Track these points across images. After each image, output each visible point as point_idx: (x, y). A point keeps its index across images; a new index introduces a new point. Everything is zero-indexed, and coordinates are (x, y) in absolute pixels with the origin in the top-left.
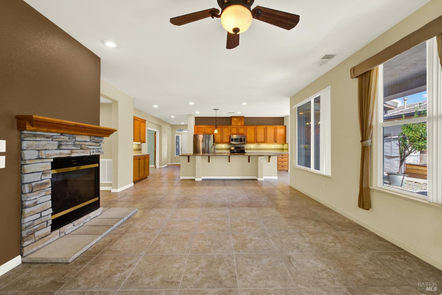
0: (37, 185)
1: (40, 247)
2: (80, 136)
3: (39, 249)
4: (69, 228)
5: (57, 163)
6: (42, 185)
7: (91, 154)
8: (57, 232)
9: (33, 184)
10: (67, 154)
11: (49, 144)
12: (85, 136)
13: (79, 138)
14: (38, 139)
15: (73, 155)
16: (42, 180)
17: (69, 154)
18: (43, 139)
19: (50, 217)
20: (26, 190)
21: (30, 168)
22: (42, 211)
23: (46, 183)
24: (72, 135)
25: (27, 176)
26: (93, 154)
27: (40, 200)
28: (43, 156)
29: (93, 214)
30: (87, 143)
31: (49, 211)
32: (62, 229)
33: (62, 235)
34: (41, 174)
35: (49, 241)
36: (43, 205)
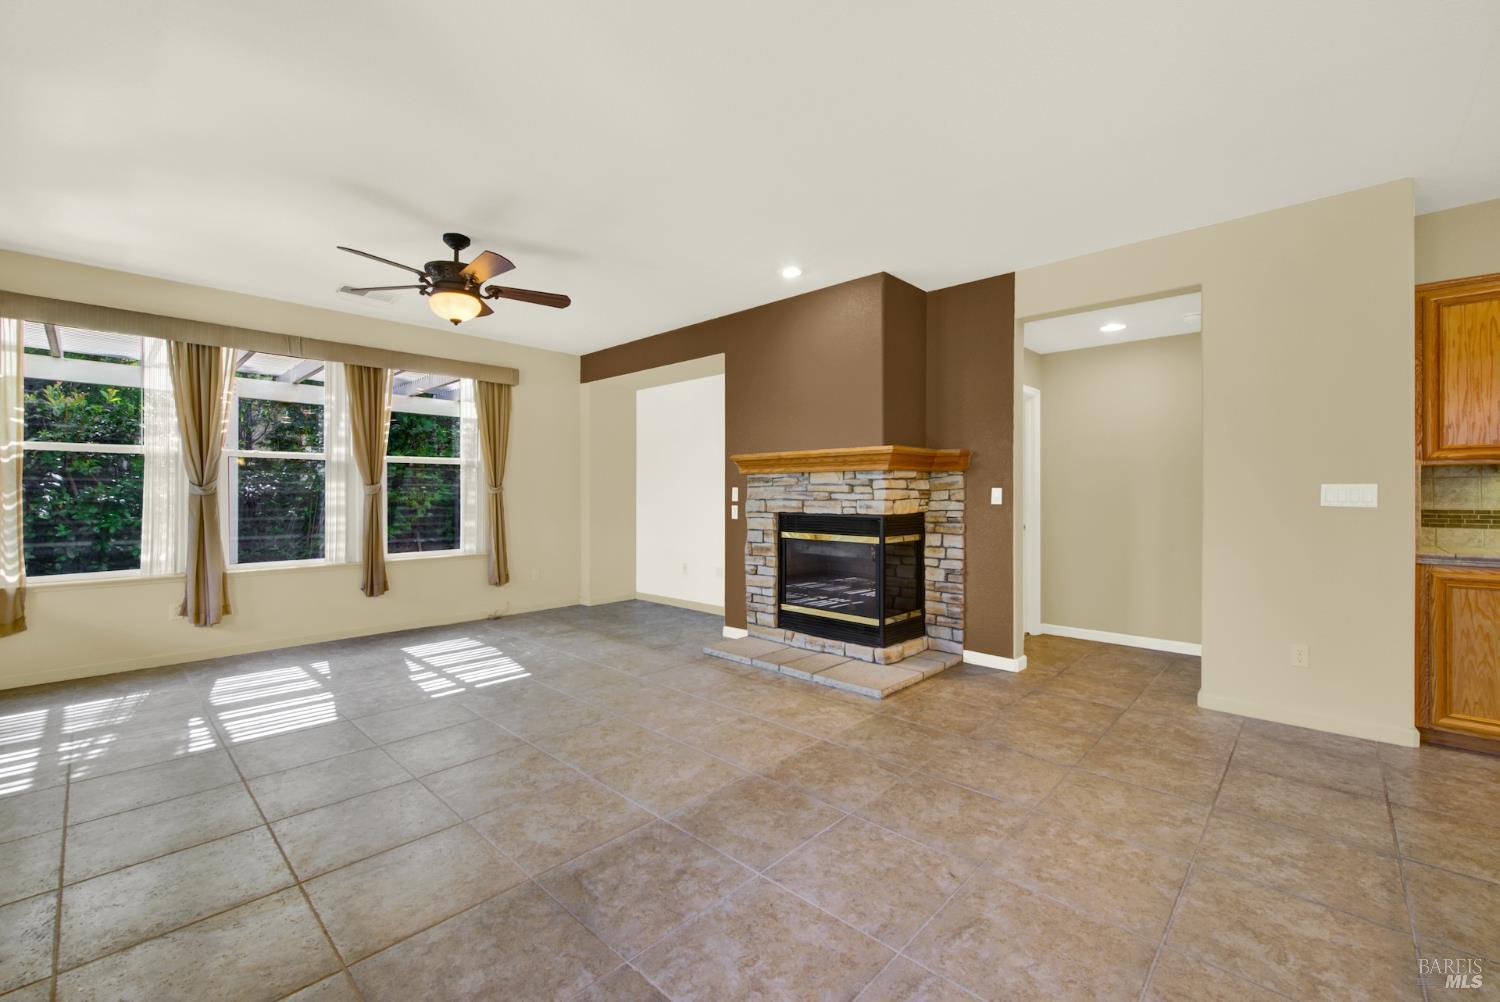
0: (757, 548)
1: (761, 635)
2: (819, 475)
3: (758, 638)
4: (801, 639)
5: (786, 521)
6: (762, 549)
7: (845, 512)
8: (782, 631)
9: (754, 545)
10: (794, 508)
11: (766, 490)
12: (827, 474)
13: (816, 479)
14: (756, 484)
15: (808, 511)
16: (763, 542)
17: (799, 508)
18: (762, 484)
19: (773, 601)
20: (747, 551)
21: (751, 523)
22: (762, 587)
23: (768, 549)
24: (803, 474)
25: (749, 533)
26: (852, 511)
27: (761, 570)
28: (763, 509)
29: (853, 649)
30: (830, 488)
31: (771, 592)
32: (789, 633)
33: (787, 642)
34: (761, 533)
35: (771, 638)
36: (763, 579)
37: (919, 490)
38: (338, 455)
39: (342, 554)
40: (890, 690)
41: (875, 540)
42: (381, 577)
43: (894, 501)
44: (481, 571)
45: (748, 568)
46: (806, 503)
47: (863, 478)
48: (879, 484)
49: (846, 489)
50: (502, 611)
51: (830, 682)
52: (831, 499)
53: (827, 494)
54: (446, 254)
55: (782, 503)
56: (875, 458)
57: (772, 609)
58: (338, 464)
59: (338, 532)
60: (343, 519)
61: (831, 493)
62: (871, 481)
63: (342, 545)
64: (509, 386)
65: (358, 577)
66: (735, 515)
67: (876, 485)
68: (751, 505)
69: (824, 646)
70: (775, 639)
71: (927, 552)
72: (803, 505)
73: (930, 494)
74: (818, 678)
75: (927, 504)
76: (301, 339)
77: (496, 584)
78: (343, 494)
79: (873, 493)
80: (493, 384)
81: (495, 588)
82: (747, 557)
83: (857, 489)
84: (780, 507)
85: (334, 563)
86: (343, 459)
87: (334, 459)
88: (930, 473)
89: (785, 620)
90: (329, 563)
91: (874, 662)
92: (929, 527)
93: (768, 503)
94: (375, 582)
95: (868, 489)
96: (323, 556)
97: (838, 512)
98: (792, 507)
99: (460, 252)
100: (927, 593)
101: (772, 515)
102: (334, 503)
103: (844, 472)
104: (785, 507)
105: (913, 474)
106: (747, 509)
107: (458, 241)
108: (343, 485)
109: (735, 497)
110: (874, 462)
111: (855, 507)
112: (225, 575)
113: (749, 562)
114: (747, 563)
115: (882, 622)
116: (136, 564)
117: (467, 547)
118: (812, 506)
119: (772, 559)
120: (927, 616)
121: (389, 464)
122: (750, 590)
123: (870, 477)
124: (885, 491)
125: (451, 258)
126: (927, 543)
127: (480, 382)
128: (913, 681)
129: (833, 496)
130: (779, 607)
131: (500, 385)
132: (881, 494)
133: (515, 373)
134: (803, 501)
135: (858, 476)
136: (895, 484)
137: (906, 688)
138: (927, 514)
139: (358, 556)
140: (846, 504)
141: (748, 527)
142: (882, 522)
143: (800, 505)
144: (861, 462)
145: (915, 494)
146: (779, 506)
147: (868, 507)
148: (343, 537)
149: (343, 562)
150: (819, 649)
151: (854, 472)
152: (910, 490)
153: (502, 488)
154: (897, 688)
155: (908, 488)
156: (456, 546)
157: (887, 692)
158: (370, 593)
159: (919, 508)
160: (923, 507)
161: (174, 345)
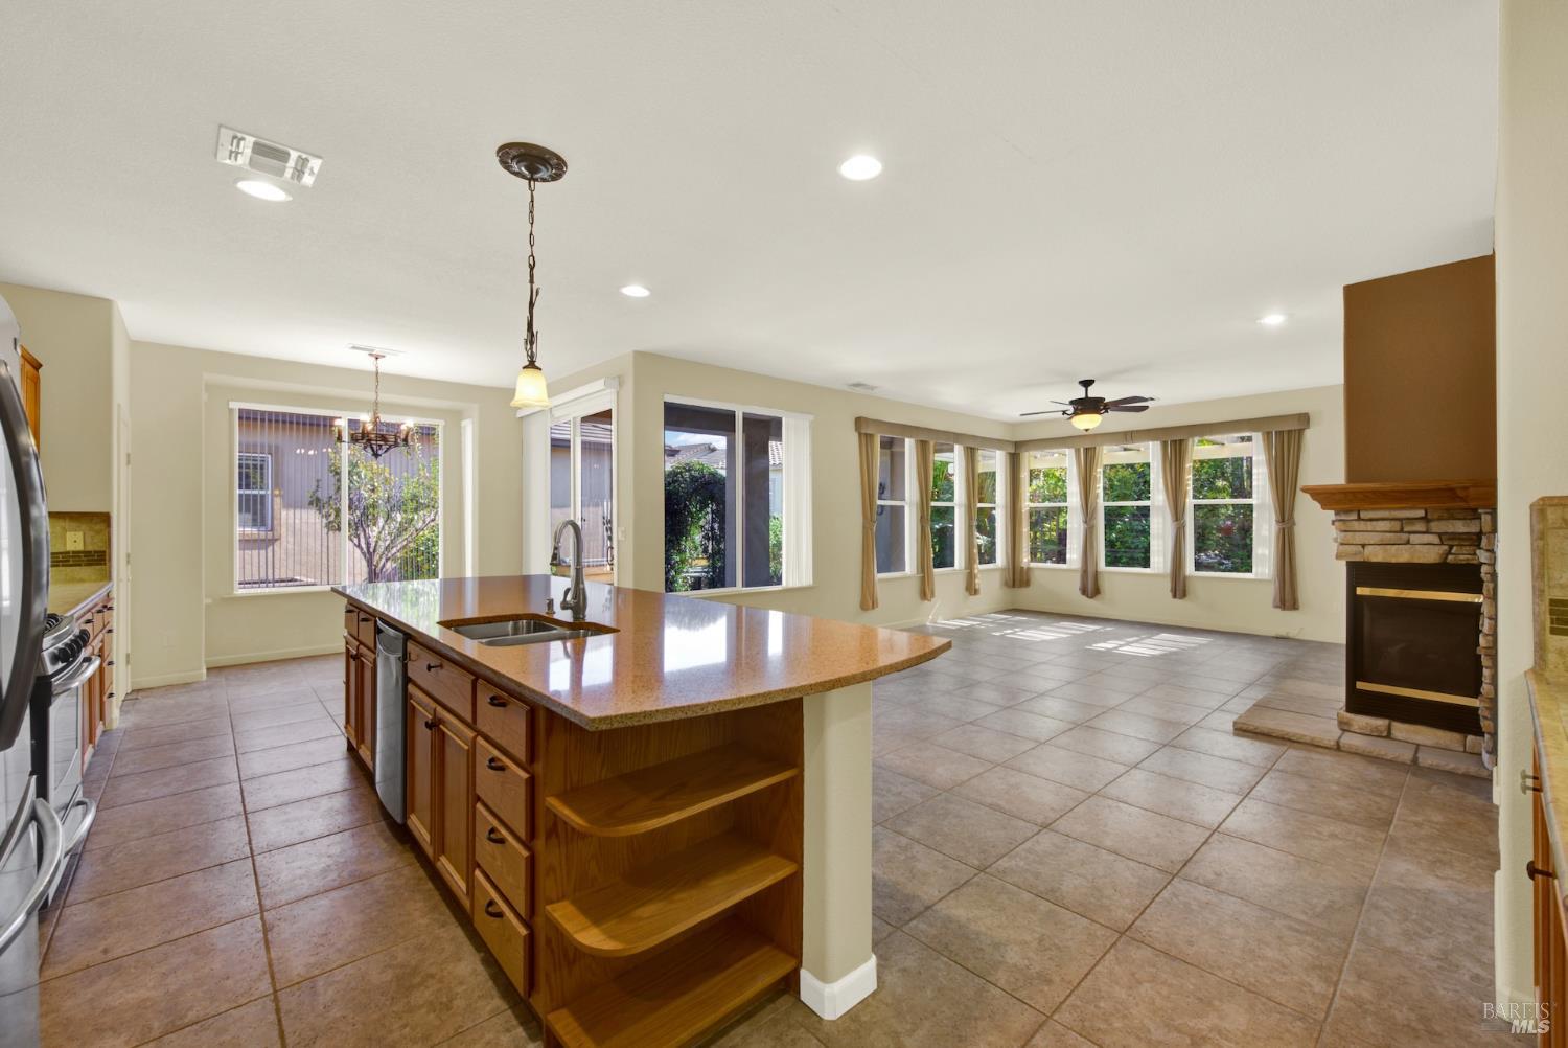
38: (1159, 502)
39: (1162, 565)
42: (1182, 585)
44: (1270, 592)
50: (1293, 633)
54: (1080, 393)
58: (1158, 508)
59: (1158, 551)
60: (1163, 544)
63: (1161, 561)
64: (1301, 432)
65: (1167, 584)
73: (1479, 540)
75: (1472, 553)
76: (1132, 432)
77: (1282, 608)
78: (1161, 526)
80: (1282, 432)
81: (1280, 611)
85: (1155, 572)
86: (1161, 505)
87: (1156, 505)
90: (1153, 572)
94: (1179, 589)
96: (1148, 567)
99: (1089, 388)
102: (1157, 533)
107: (1087, 383)
108: (1161, 520)
112: (1097, 572)
116: (1064, 561)
117: (1260, 570)
121: (1195, 506)
125: (1083, 396)
127: (1270, 432)
131: (1291, 432)
133: (1304, 419)
139: (1169, 570)
145: (1434, 539)
148: (1161, 556)
149: (1161, 572)
152: (1410, 533)
153: (1294, 524)
154: (1266, 731)
155: (1402, 531)
156: (1250, 570)
157: (1245, 727)
158: (1175, 596)
159: (1450, 557)
160: (1461, 556)
161: (1077, 451)
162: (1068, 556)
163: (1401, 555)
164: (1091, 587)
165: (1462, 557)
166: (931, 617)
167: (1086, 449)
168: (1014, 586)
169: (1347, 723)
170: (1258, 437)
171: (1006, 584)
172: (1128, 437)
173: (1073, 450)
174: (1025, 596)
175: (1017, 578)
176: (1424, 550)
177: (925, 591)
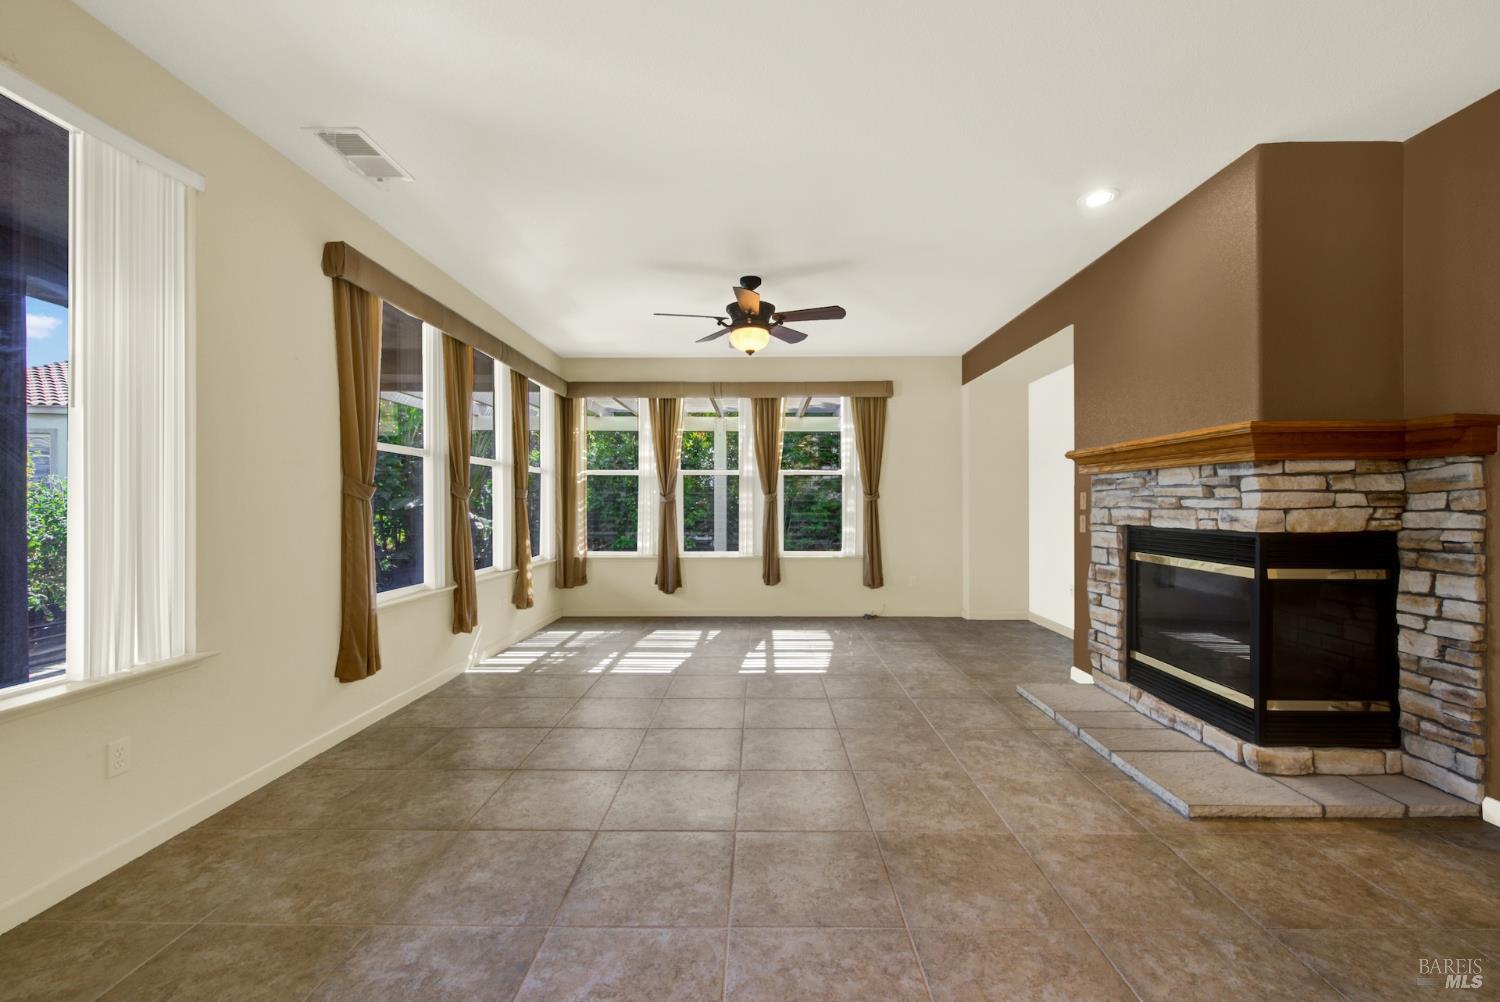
0: (1102, 571)
1: (1107, 688)
3: (1103, 689)
4: (1148, 701)
5: (1136, 538)
6: (1106, 572)
7: (1201, 527)
8: (1128, 686)
9: (1098, 566)
10: (1140, 519)
11: (1108, 495)
12: (1178, 471)
13: (1165, 478)
14: (1099, 488)
15: (1156, 524)
16: (1108, 564)
17: (1145, 519)
18: (1103, 487)
19: (1117, 643)
20: (1090, 574)
21: (1097, 538)
22: (1106, 623)
23: (1113, 574)
24: (1149, 472)
25: (1094, 550)
26: (1209, 526)
27: (1106, 600)
28: (1106, 521)
29: (1213, 734)
30: (1181, 492)
31: (1113, 631)
32: (1135, 691)
33: (1133, 703)
34: (1105, 550)
35: (1114, 692)
36: (1109, 613)
37: (1367, 493)
38: (748, 472)
39: (751, 550)
40: (1215, 811)
41: (1248, 573)
42: (776, 570)
43: (1286, 511)
44: (858, 572)
45: (1091, 596)
46: (1154, 513)
47: (1224, 473)
48: (1251, 483)
49: (1199, 491)
50: (878, 612)
51: (1129, 769)
52: (1181, 507)
53: (1173, 500)
55: (1125, 512)
56: (1231, 442)
57: (1115, 654)
58: (748, 478)
59: (747, 533)
60: (751, 522)
61: (1182, 498)
62: (1239, 478)
63: (751, 543)
64: (884, 400)
65: (758, 569)
66: (1083, 530)
67: (1245, 484)
68: (1097, 515)
69: (1173, 720)
70: (1120, 694)
71: (1401, 603)
72: (1150, 516)
73: (1406, 500)
74: (1116, 759)
75: (1398, 517)
76: (721, 383)
77: (869, 586)
78: (751, 502)
79: (1240, 499)
80: (869, 399)
81: (867, 589)
82: (1090, 583)
83: (1219, 492)
84: (1124, 518)
85: (745, 555)
86: (751, 474)
87: (745, 474)
88: (1406, 461)
89: (1134, 673)
90: (742, 556)
91: (1242, 763)
92: (1408, 557)
93: (1115, 512)
94: (772, 573)
95: (1232, 492)
96: (737, 550)
97: (1192, 526)
98: (1137, 517)
100: (1403, 674)
101: (1115, 529)
102: (745, 509)
103: (1200, 467)
104: (1129, 517)
105: (1350, 465)
106: (1092, 520)
108: (751, 495)
109: (1083, 506)
110: (1233, 449)
111: (1216, 520)
112: (678, 559)
113: (1093, 589)
114: (1090, 589)
115: (1261, 704)
116: (634, 548)
117: (847, 550)
118: (1161, 517)
119: (1117, 585)
120: (1404, 716)
121: (786, 477)
122: (1096, 625)
123: (1235, 472)
124: (1259, 495)
126: (1401, 587)
127: (857, 398)
128: (1287, 812)
129: (1185, 503)
130: (1128, 654)
131: (876, 399)
132: (1255, 500)
133: (888, 387)
134: (1150, 510)
135: (1221, 472)
136: (1283, 483)
137: (1266, 819)
138: (1401, 535)
139: (760, 552)
140: (1202, 514)
141: (1093, 543)
142: (1258, 545)
143: (1147, 516)
144: (1214, 451)
145: (1360, 499)
146: (1123, 516)
147: (1233, 520)
148: (751, 536)
149: (751, 555)
150: (1165, 722)
151: (1215, 466)
152: (1336, 492)
153: (878, 496)
154: (1234, 812)
155: (1328, 489)
156: (838, 548)
157: (1206, 811)
158: (768, 582)
159: (1374, 523)
160: (1384, 521)
161: (652, 401)
162: (639, 544)
163: (1327, 522)
164: (669, 578)
165: (1386, 523)
166: (470, 657)
167: (664, 402)
168: (565, 585)
169: (1269, 764)
170: (844, 403)
171: (557, 585)
172: (715, 389)
173: (647, 400)
174: (582, 599)
175: (570, 573)
176: (1348, 516)
177: (462, 616)
